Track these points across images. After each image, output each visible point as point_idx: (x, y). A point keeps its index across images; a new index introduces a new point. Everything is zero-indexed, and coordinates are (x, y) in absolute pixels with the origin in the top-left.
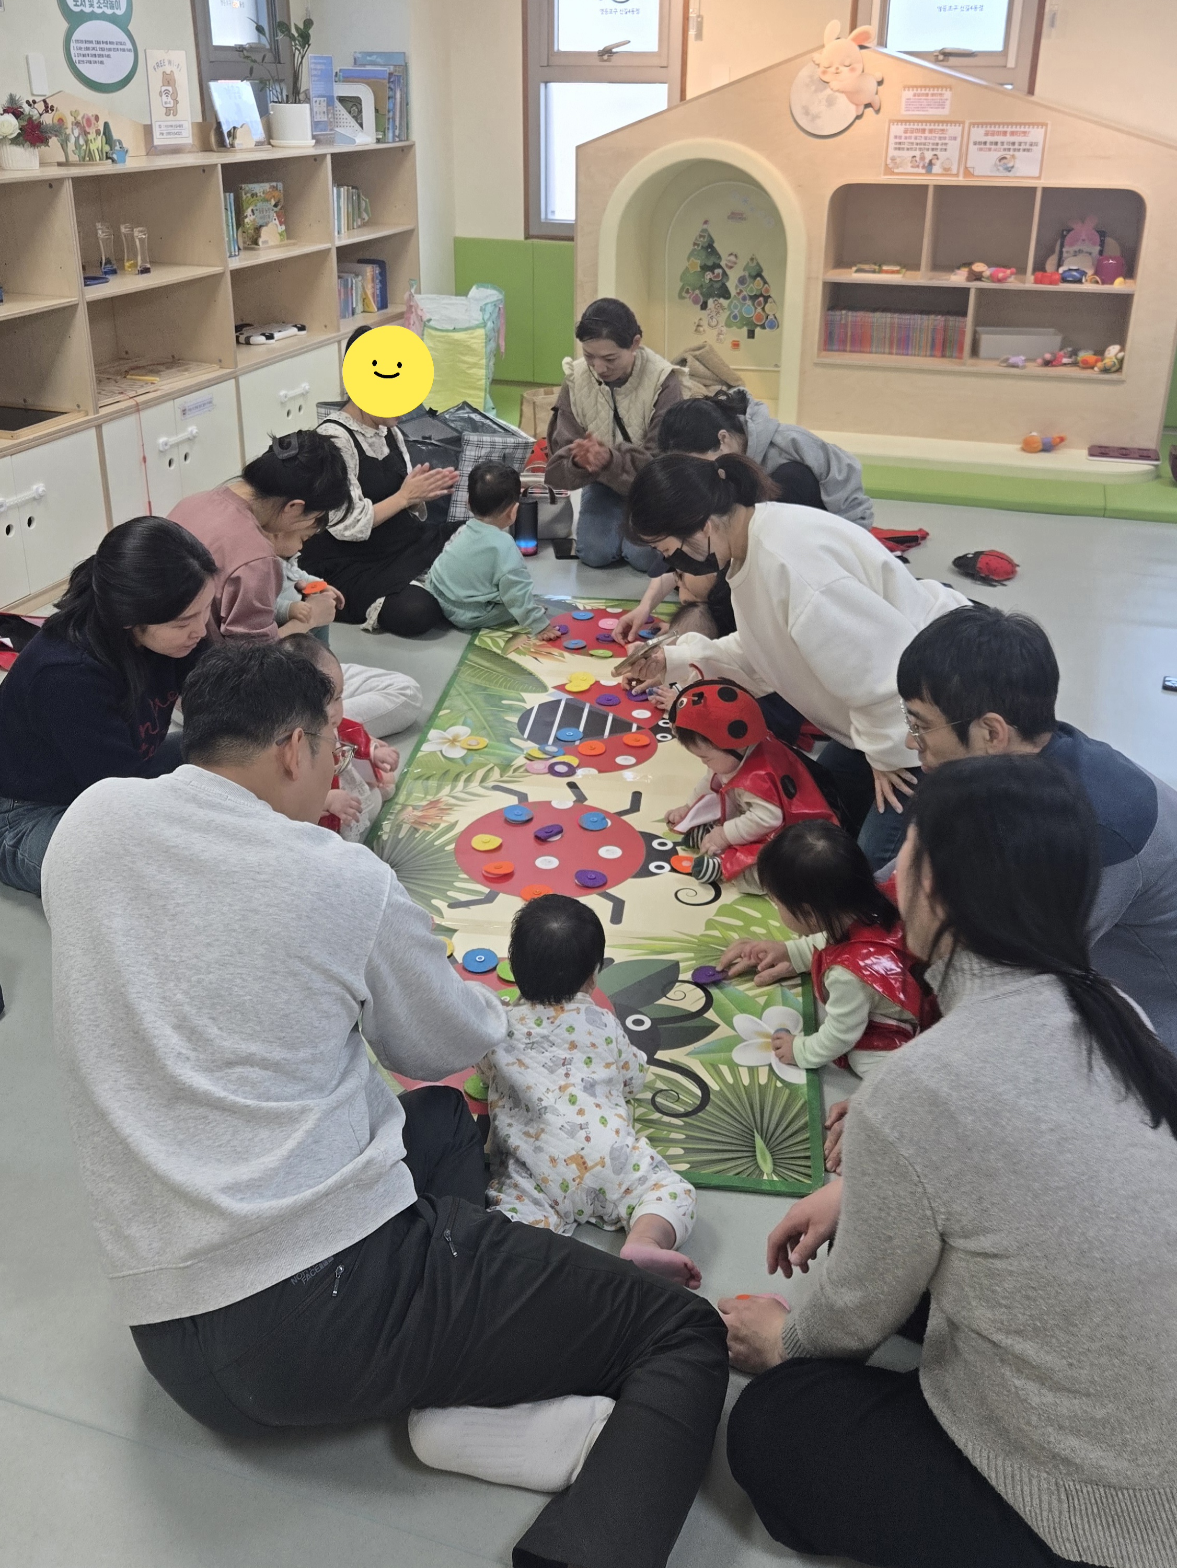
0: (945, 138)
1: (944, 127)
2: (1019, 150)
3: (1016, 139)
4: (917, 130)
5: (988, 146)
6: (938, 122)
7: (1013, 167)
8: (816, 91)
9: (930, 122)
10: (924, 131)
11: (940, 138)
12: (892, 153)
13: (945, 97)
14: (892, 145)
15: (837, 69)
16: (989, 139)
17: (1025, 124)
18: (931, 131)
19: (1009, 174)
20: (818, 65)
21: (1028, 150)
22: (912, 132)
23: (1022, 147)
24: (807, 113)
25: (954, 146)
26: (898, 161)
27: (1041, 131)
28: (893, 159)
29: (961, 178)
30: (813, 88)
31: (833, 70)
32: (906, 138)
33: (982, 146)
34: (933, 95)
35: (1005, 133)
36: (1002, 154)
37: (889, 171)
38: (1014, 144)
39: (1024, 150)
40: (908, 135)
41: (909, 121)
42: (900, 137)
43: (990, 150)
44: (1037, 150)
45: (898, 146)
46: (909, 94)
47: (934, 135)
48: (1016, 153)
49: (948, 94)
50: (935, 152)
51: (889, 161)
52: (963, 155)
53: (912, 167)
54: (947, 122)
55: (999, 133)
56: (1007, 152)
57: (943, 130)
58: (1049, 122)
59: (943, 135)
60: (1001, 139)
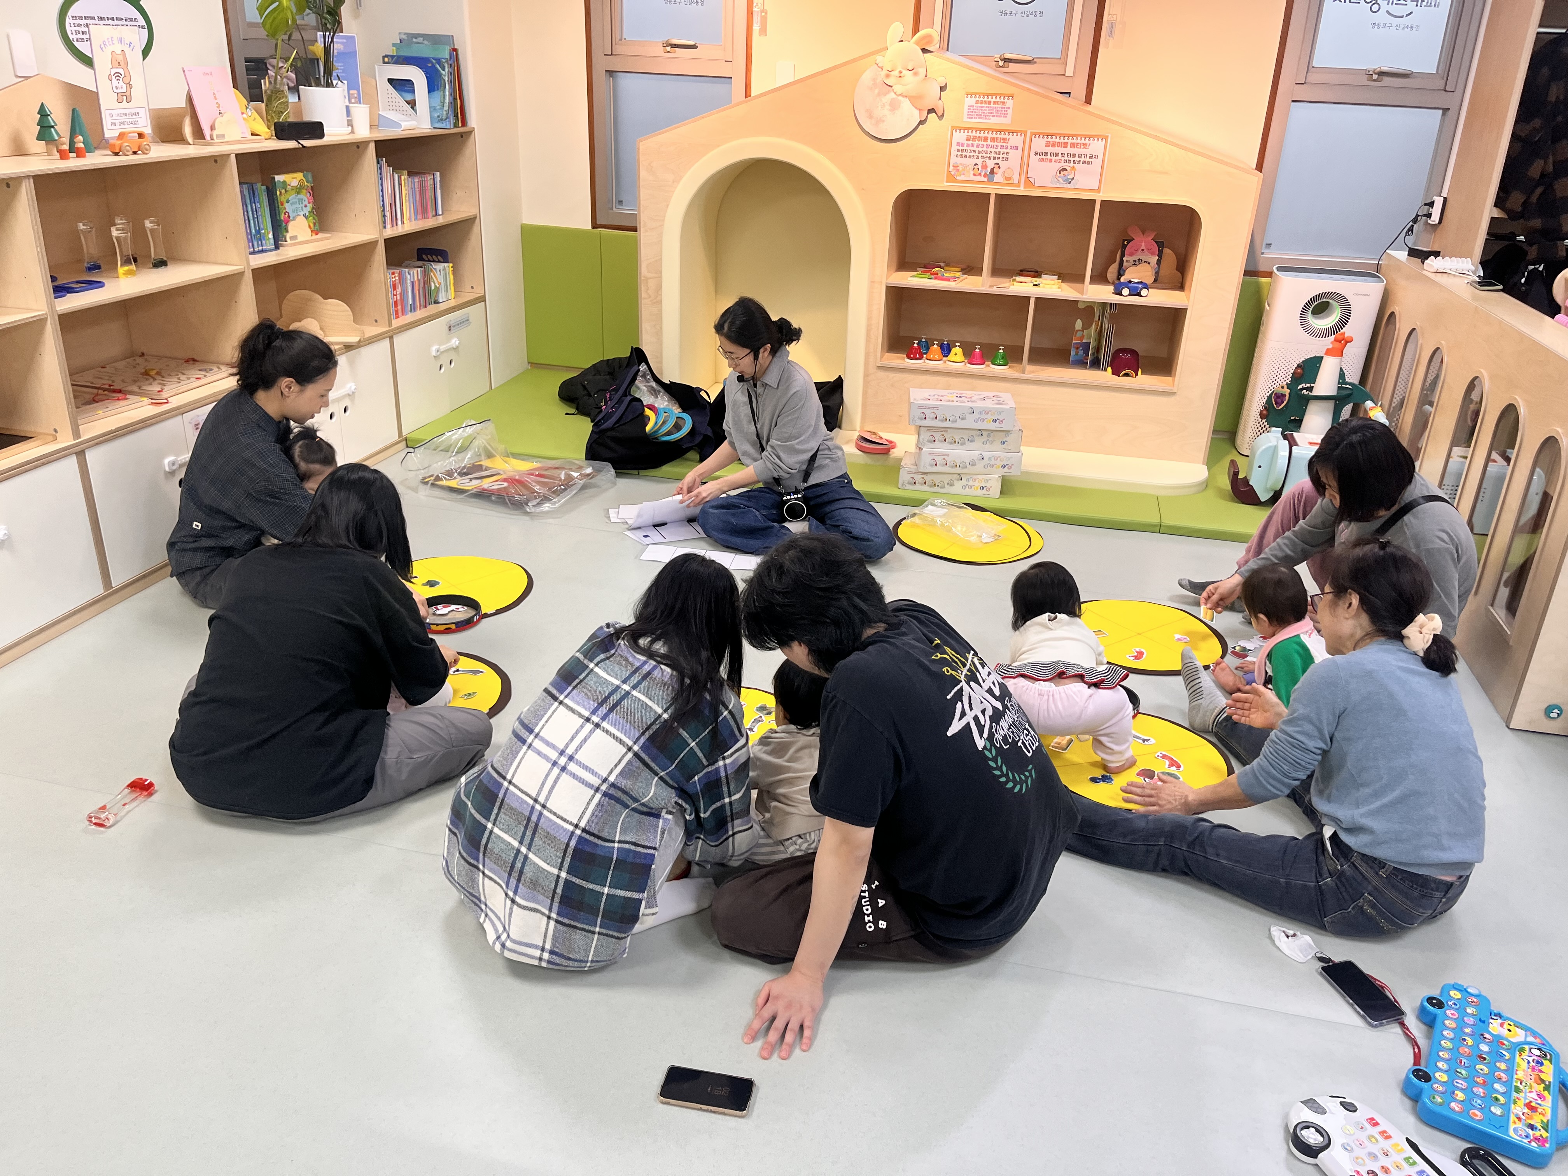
0: (1006, 148)
1: (1006, 136)
2: (1079, 162)
3: (1076, 151)
4: (979, 138)
5: (1049, 157)
6: (1001, 131)
7: (1072, 179)
8: (879, 95)
9: (993, 130)
10: (986, 139)
11: (1002, 147)
12: (954, 160)
13: (1007, 106)
14: (954, 152)
15: (901, 72)
16: (1050, 150)
17: (1085, 136)
18: (993, 140)
19: (1068, 186)
20: (882, 68)
21: (1088, 163)
22: (974, 139)
23: (1083, 159)
24: (871, 117)
25: (1015, 156)
26: (960, 168)
27: (1101, 144)
28: (955, 167)
29: (1022, 188)
30: (876, 91)
31: (896, 73)
32: (968, 145)
33: (1043, 157)
34: (995, 103)
35: (1066, 145)
36: (1063, 164)
37: (951, 178)
38: (1074, 155)
39: (1084, 162)
40: (970, 142)
41: (972, 129)
42: (963, 145)
43: (1051, 160)
44: (1097, 163)
45: (960, 153)
46: (971, 101)
47: (996, 143)
48: (1076, 165)
49: (1009, 103)
50: (996, 161)
51: (951, 168)
52: (1024, 166)
53: (974, 175)
54: (1009, 132)
55: (1059, 144)
56: (1067, 164)
57: (1004, 139)
58: (1110, 135)
59: (1004, 144)
60: (1060, 150)
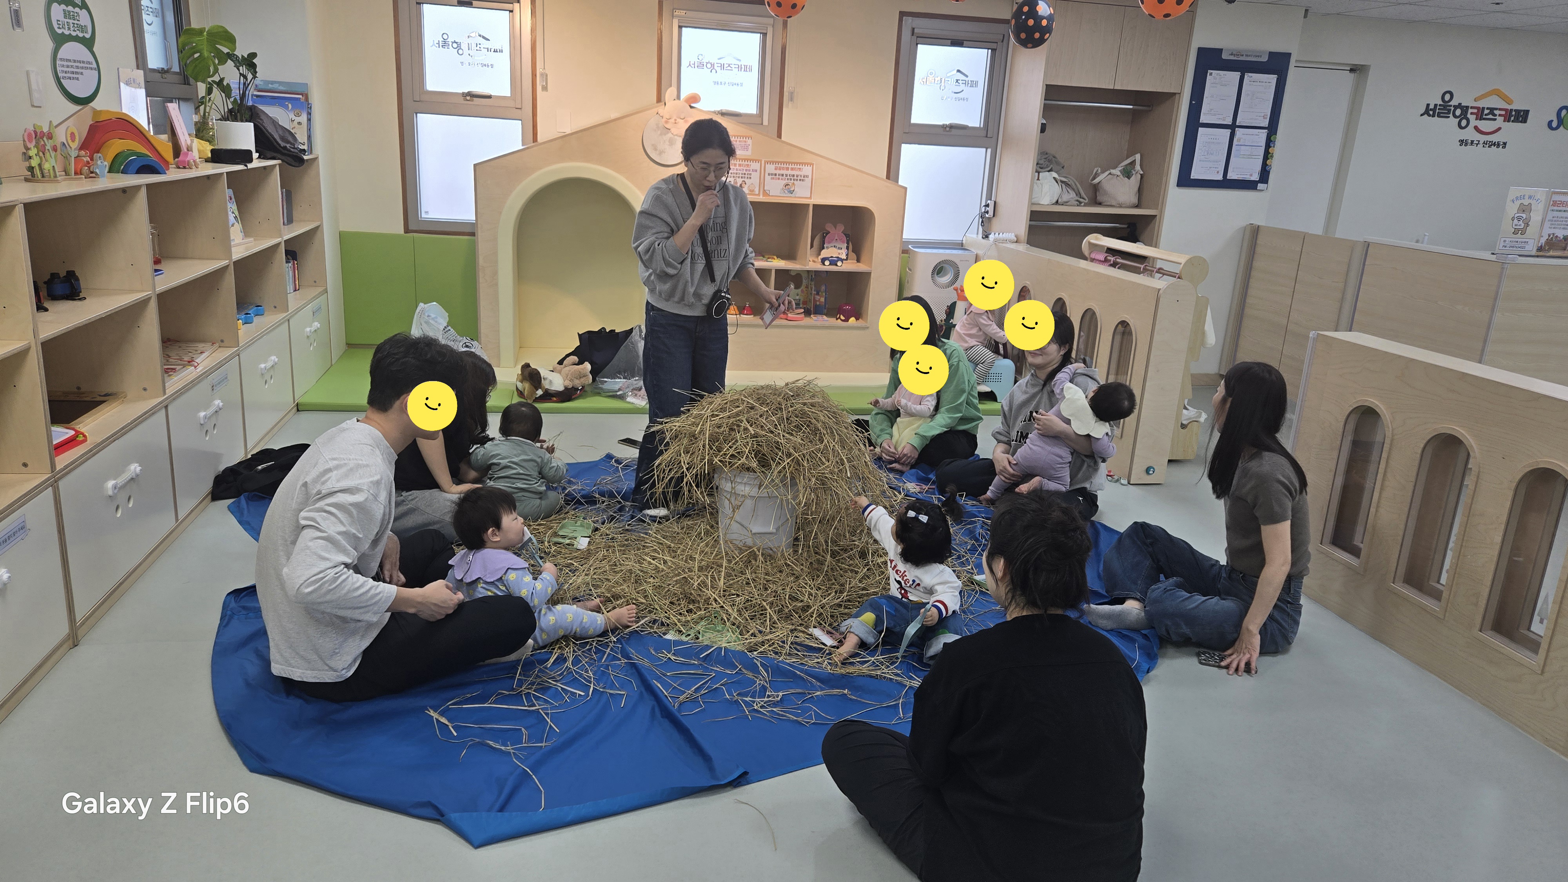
0: (749, 171)
1: (749, 163)
2: (797, 180)
3: (794, 173)
5: (777, 176)
6: (745, 160)
7: (794, 191)
8: (661, 134)
11: (746, 170)
13: (748, 143)
15: (675, 120)
16: (778, 172)
17: (800, 164)
18: (740, 165)
19: (791, 195)
20: (662, 117)
21: (803, 180)
23: (799, 178)
24: (656, 149)
25: (755, 176)
27: (809, 168)
29: (761, 197)
30: (659, 132)
31: (672, 120)
33: (774, 176)
35: (787, 169)
36: (786, 181)
38: (793, 176)
39: (800, 180)
43: (779, 179)
44: (808, 181)
47: (742, 168)
48: (795, 182)
49: (749, 142)
52: (762, 183)
54: (751, 160)
55: (783, 169)
56: (789, 181)
57: (748, 165)
58: (814, 163)
59: (748, 168)
60: (785, 172)
